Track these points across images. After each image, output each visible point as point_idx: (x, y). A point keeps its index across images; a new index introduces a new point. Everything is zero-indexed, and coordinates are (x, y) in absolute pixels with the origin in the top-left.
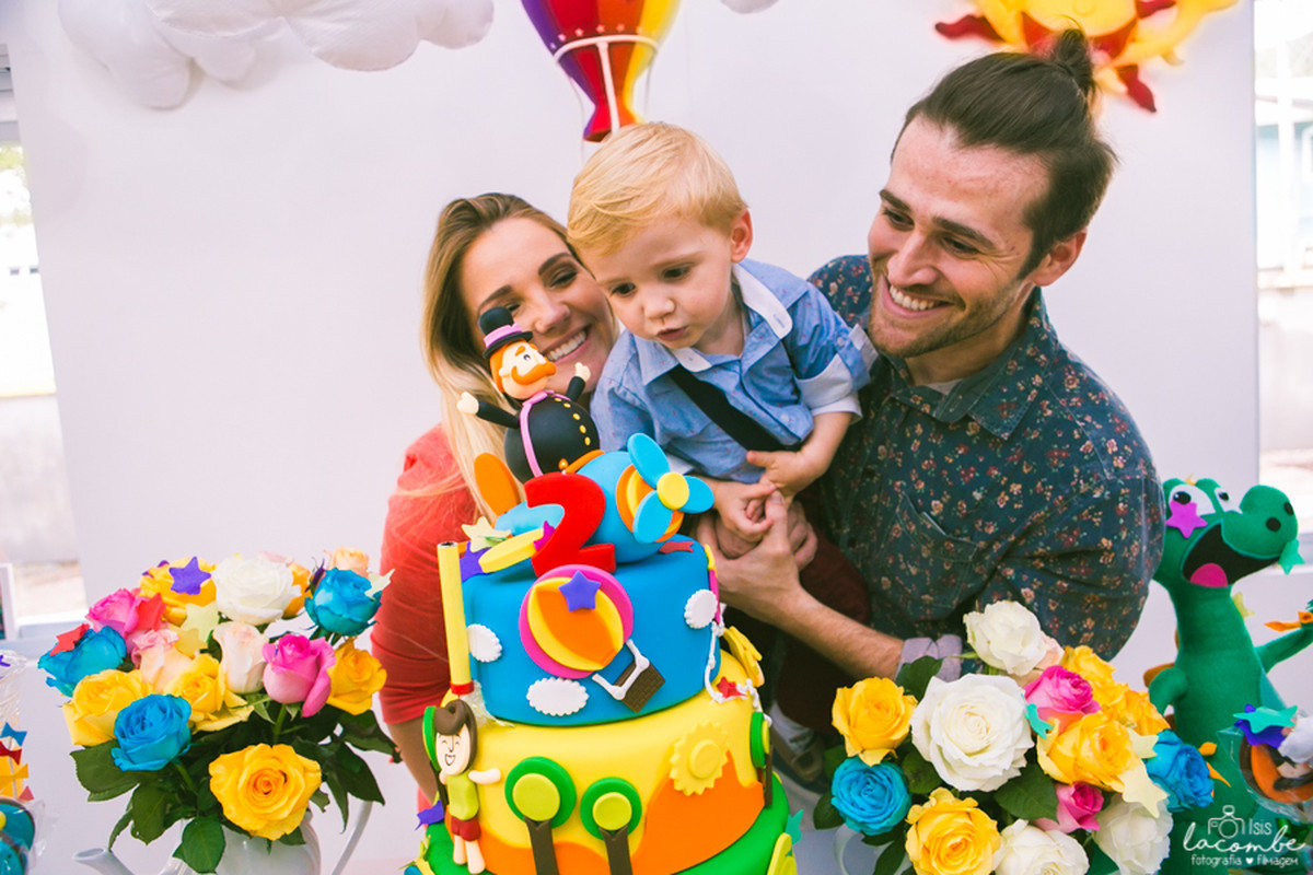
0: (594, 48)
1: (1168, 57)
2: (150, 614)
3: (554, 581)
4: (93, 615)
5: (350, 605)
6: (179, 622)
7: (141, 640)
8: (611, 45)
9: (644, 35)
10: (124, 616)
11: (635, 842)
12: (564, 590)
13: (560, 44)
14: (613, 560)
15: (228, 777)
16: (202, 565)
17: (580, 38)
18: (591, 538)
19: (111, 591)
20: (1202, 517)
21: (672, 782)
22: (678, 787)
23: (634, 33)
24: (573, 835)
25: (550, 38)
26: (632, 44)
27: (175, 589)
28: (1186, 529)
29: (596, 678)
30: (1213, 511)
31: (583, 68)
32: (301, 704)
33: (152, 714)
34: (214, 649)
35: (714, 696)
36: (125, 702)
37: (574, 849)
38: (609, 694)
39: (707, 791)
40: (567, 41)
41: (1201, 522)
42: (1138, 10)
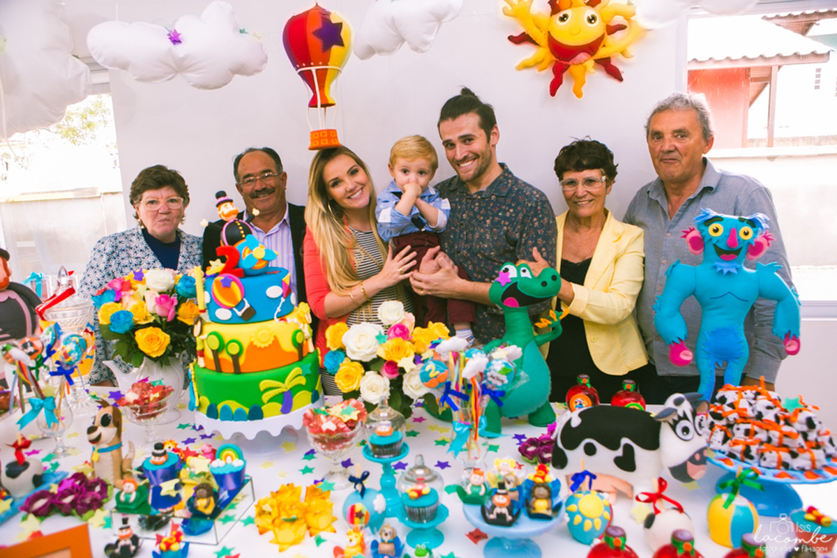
0: (310, 71)
1: (623, 53)
2: (126, 286)
3: (220, 278)
5: (187, 287)
6: (135, 289)
7: (123, 294)
8: (317, 70)
9: (331, 65)
10: (118, 286)
11: (242, 360)
12: (222, 281)
13: (298, 69)
14: (243, 274)
15: (140, 336)
17: (304, 67)
18: (237, 267)
20: (511, 278)
21: (252, 343)
22: (255, 344)
23: (327, 65)
24: (224, 356)
25: (295, 66)
26: (327, 69)
27: (135, 278)
28: (503, 283)
29: (234, 309)
30: (516, 276)
31: (307, 77)
32: (167, 317)
33: (122, 316)
34: (144, 299)
35: (276, 320)
36: (115, 312)
37: (225, 360)
38: (237, 315)
39: (265, 348)
40: (300, 68)
41: (510, 280)
42: (607, 30)
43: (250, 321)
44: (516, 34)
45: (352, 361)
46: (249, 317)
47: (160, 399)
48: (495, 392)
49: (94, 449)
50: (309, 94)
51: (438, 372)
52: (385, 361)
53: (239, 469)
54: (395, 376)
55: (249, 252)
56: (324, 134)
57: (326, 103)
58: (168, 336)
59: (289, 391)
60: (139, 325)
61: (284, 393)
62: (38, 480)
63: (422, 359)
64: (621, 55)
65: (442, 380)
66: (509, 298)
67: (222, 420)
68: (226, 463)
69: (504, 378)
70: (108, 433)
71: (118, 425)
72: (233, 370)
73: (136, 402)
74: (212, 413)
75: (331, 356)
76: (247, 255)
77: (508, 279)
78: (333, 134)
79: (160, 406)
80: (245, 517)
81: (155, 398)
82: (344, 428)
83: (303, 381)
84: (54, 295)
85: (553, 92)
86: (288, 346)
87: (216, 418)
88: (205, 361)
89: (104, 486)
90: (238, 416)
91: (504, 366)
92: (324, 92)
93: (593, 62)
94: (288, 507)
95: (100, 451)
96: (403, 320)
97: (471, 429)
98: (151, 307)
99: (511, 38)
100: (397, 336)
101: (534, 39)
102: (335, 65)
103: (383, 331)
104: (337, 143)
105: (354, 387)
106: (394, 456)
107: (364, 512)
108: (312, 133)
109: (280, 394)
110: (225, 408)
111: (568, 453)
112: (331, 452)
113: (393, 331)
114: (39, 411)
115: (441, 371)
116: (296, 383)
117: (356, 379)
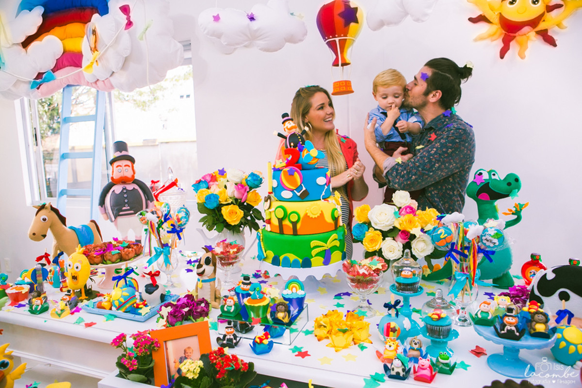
0: (335, 41)
1: (558, 25)
2: (213, 178)
3: (286, 170)
4: (203, 178)
5: (254, 180)
6: (219, 181)
7: (211, 183)
8: (339, 40)
9: (349, 37)
10: (208, 178)
11: (299, 226)
12: (288, 171)
13: (326, 40)
14: (302, 168)
15: (225, 211)
16: (225, 170)
17: (331, 38)
18: (297, 163)
19: (207, 174)
20: (485, 179)
21: (307, 214)
22: (308, 215)
23: (346, 36)
24: (286, 222)
25: (324, 38)
26: (346, 39)
27: (219, 174)
28: (478, 183)
29: (295, 191)
30: (488, 178)
31: (332, 45)
32: (241, 199)
33: (212, 197)
34: (226, 187)
35: (322, 200)
36: (207, 194)
37: (286, 225)
38: (297, 195)
39: (315, 218)
40: (328, 39)
41: (484, 181)
42: (546, 9)
43: (304, 200)
44: (474, 16)
45: (376, 230)
46: (304, 197)
47: (237, 252)
48: (487, 251)
49: (199, 280)
50: (333, 58)
51: (446, 235)
52: (400, 230)
53: (303, 296)
54: (405, 242)
55: (307, 153)
56: (343, 83)
57: (344, 62)
58: (242, 212)
59: (329, 249)
60: (222, 204)
61: (325, 250)
62: (163, 297)
63: (425, 231)
64: (557, 27)
65: (448, 241)
66: (482, 194)
67: (283, 267)
68: (293, 292)
69: (496, 241)
70: (209, 269)
71: (215, 265)
72: (292, 233)
73: (222, 253)
74: (276, 261)
75: (357, 228)
76: (305, 154)
77: (482, 180)
78: (349, 84)
79: (236, 258)
80: (304, 330)
81: (233, 252)
82: (373, 274)
83: (338, 243)
84: (164, 186)
85: (502, 57)
86: (329, 220)
87: (279, 265)
88: (271, 227)
89: (207, 304)
90: (295, 264)
91: (496, 232)
92: (343, 54)
93: (535, 33)
94: (338, 323)
95: (202, 281)
96: (410, 203)
97: (467, 278)
98: (232, 192)
99: (471, 20)
100: (407, 213)
101: (489, 18)
102: (352, 37)
103: (397, 210)
104: (351, 90)
105: (377, 248)
106: (414, 293)
107: (397, 328)
108: (335, 83)
109: (323, 251)
110: (286, 259)
111: (544, 299)
112: (363, 290)
113: (404, 209)
114: (159, 255)
115: (448, 235)
116: (334, 245)
117: (378, 242)
